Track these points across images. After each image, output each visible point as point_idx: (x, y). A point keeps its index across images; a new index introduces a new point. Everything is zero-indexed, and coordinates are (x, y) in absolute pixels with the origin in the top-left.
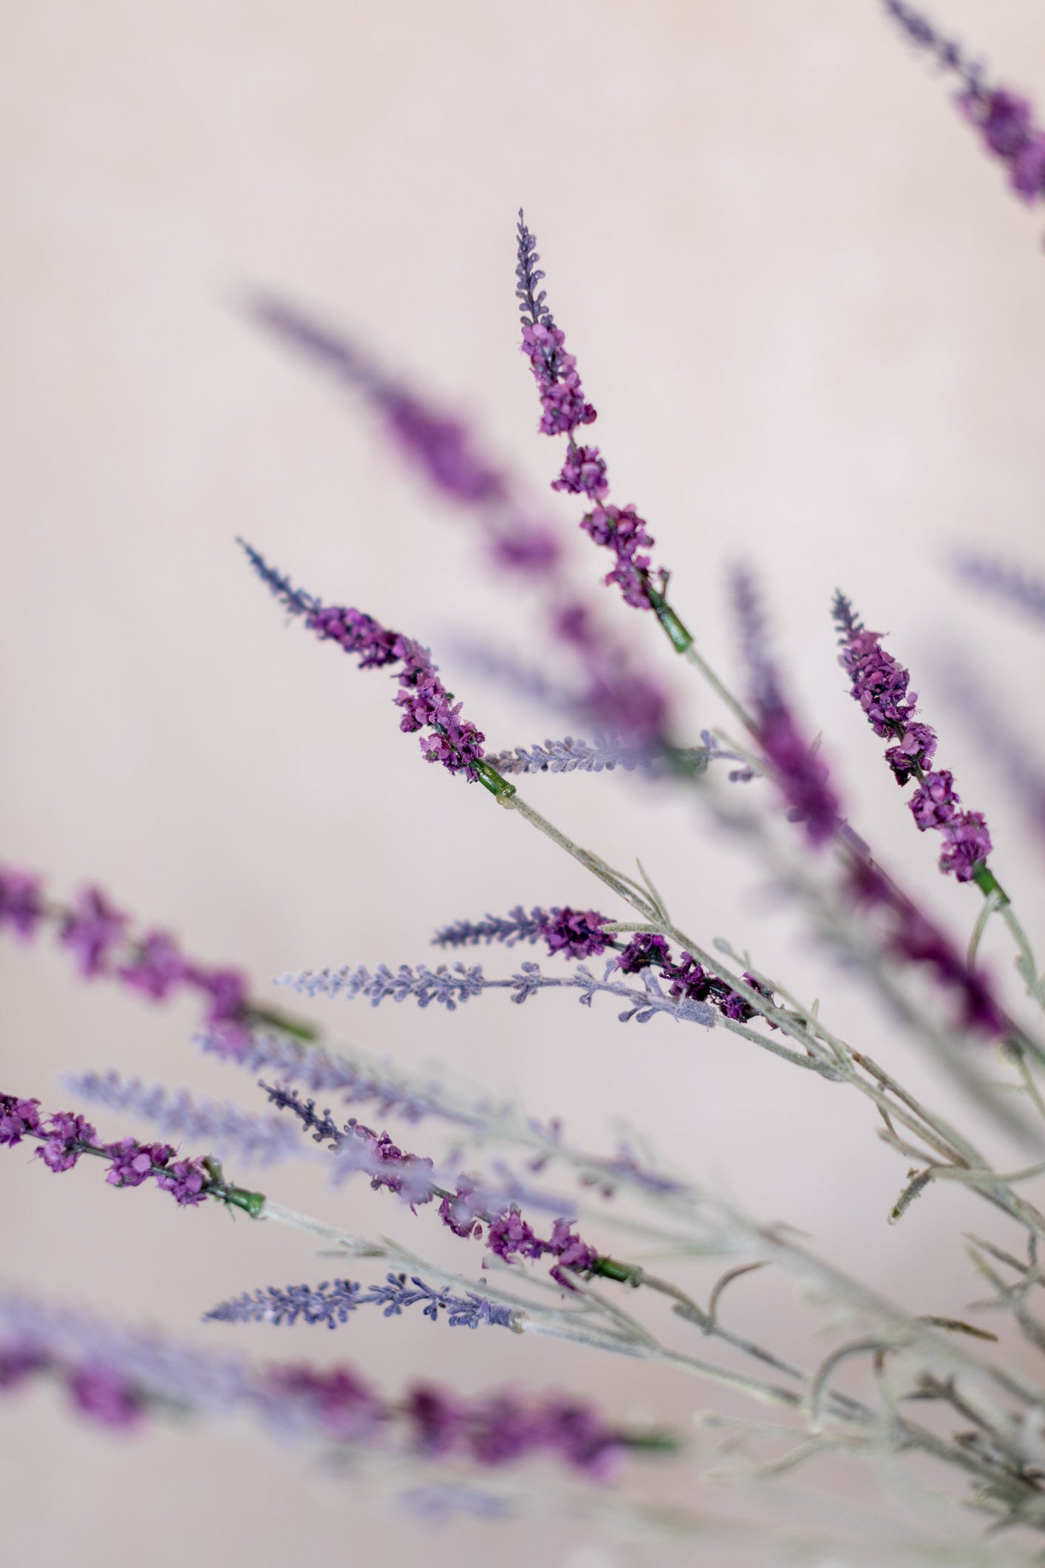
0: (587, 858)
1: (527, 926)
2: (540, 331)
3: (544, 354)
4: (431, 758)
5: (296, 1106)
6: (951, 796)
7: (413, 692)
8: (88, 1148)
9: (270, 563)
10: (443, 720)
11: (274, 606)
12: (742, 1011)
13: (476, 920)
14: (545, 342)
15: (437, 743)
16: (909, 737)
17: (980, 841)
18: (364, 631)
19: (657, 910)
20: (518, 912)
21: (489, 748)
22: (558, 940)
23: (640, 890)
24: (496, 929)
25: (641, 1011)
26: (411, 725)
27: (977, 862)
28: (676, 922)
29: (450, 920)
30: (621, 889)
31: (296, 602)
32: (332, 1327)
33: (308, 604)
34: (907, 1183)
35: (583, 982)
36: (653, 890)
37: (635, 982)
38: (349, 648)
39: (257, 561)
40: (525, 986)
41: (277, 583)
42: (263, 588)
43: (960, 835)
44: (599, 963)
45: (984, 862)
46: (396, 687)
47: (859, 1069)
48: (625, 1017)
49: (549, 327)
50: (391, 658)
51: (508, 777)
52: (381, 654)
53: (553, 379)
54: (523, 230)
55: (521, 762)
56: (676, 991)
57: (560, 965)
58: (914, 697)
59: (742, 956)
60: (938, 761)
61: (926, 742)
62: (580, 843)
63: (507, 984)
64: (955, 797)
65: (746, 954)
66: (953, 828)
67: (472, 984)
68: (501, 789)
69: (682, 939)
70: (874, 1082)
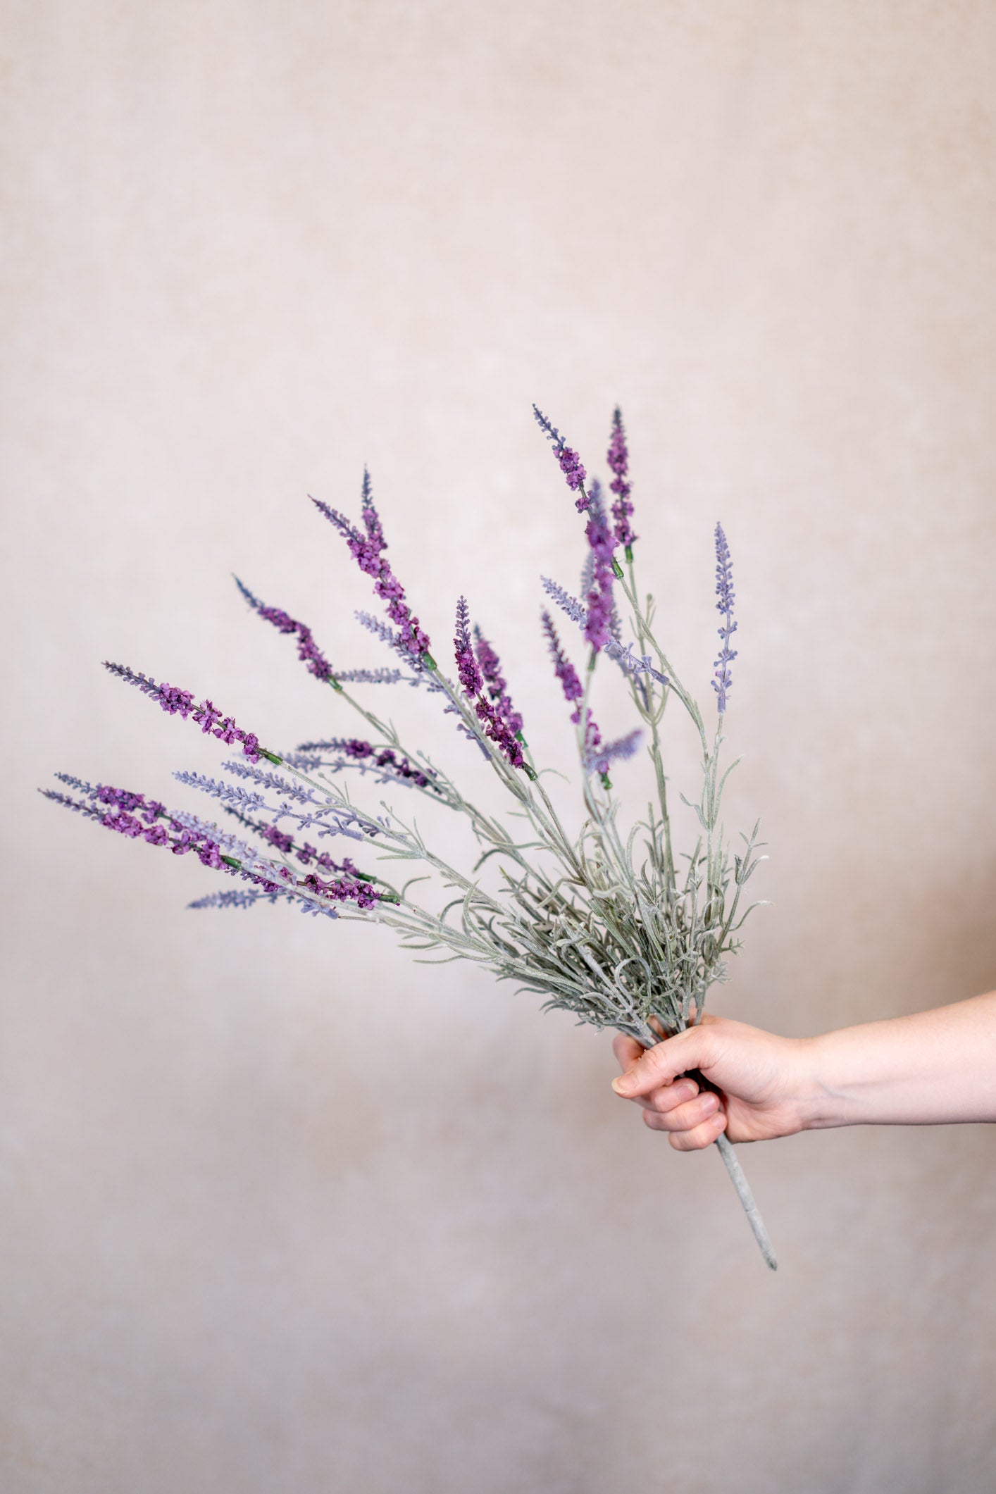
0: (370, 717)
1: (336, 745)
2: (369, 512)
3: (370, 522)
4: (311, 671)
5: (236, 813)
6: (510, 707)
7: (303, 645)
8: (163, 815)
9: (246, 585)
10: (316, 658)
11: (244, 603)
12: (424, 782)
13: (316, 741)
14: (371, 517)
15: (313, 667)
16: (497, 682)
17: (519, 723)
18: (283, 619)
19: (395, 740)
20: (334, 740)
21: (335, 670)
22: (351, 750)
23: (389, 730)
24: (325, 746)
25: (386, 779)
26: (303, 658)
27: (517, 731)
28: (402, 745)
29: (304, 741)
30: (381, 730)
31: (254, 603)
32: (245, 907)
33: (259, 604)
34: (480, 857)
35: (362, 767)
36: (395, 731)
37: (383, 769)
38: (276, 624)
39: (240, 584)
40: (339, 765)
41: (247, 594)
42: (240, 596)
43: (512, 720)
44: (369, 761)
45: (520, 731)
46: (296, 643)
47: (467, 808)
48: (377, 782)
49: (373, 510)
50: (293, 630)
51: (340, 683)
52: (290, 628)
53: (373, 532)
54: (366, 471)
55: (344, 677)
56: (398, 773)
57: (350, 760)
58: (500, 669)
59: (427, 758)
60: (507, 693)
61: (503, 685)
62: (366, 709)
63: (330, 764)
64: (512, 707)
65: (429, 757)
66: (509, 717)
67: (316, 763)
68: (338, 688)
69: (403, 752)
70: (473, 813)
